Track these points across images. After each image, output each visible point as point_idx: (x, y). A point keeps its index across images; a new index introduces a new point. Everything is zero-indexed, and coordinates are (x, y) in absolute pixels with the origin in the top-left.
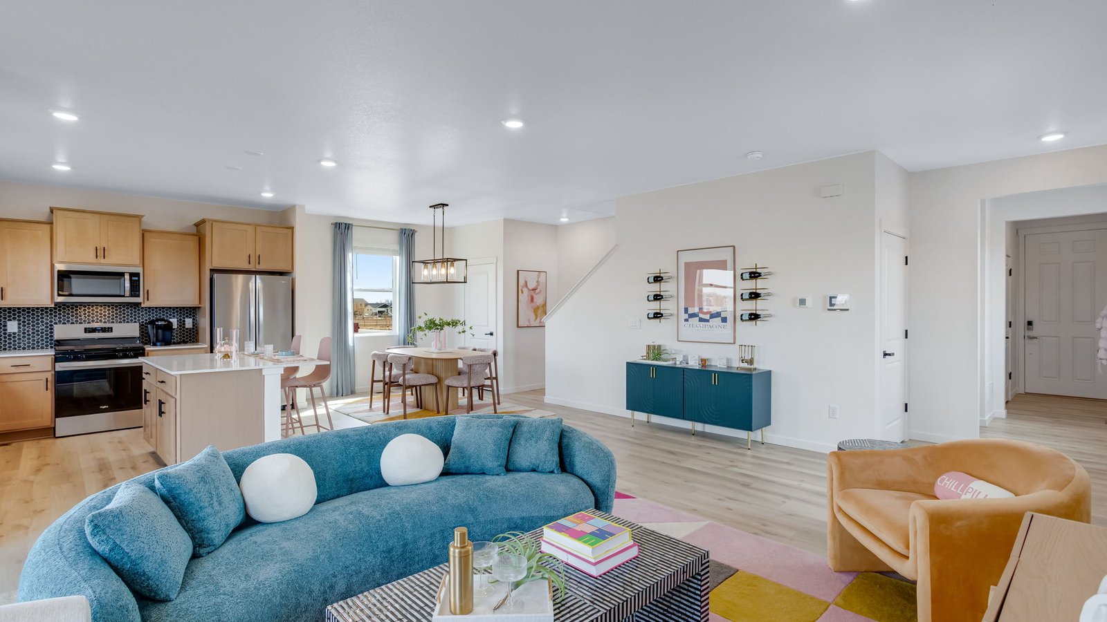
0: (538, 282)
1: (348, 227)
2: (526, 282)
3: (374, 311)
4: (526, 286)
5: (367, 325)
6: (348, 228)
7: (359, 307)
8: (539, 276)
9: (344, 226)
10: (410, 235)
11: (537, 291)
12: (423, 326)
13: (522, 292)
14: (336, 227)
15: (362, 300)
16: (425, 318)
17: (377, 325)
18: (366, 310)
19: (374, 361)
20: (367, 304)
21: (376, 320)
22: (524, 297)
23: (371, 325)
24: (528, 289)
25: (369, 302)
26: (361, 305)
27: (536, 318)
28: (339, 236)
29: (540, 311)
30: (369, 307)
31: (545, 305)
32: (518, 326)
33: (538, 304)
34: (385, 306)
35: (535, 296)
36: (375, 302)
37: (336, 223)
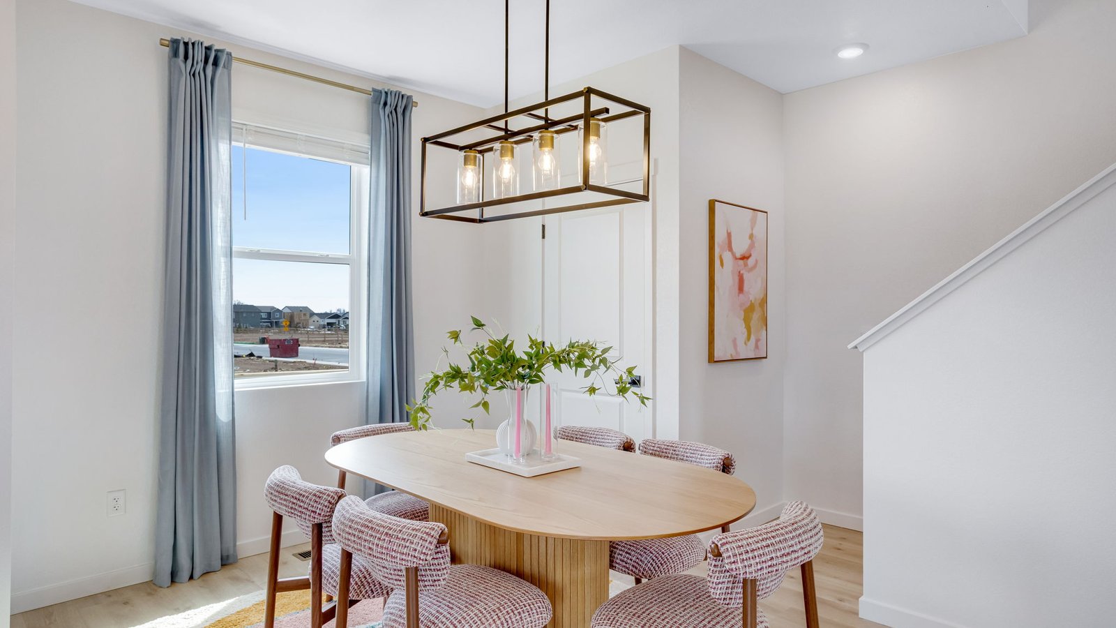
0: (751, 236)
1: (214, 58)
2: (729, 235)
3: (322, 323)
4: (730, 249)
5: (311, 342)
6: (216, 64)
7: (303, 318)
8: (753, 222)
9: (200, 55)
10: (400, 110)
11: (751, 262)
12: (465, 367)
13: (722, 265)
14: (175, 54)
15: (306, 308)
16: (474, 340)
17: (324, 341)
18: (311, 321)
19: (278, 519)
20: (312, 314)
21: (325, 334)
22: (724, 278)
23: (316, 341)
24: (734, 255)
25: (316, 312)
26: (305, 315)
27: (749, 338)
28: (184, 82)
29: (756, 316)
30: (316, 318)
31: (764, 302)
32: (711, 359)
33: (752, 298)
34: (336, 316)
35: (746, 276)
36: (323, 312)
37: (175, 42)
